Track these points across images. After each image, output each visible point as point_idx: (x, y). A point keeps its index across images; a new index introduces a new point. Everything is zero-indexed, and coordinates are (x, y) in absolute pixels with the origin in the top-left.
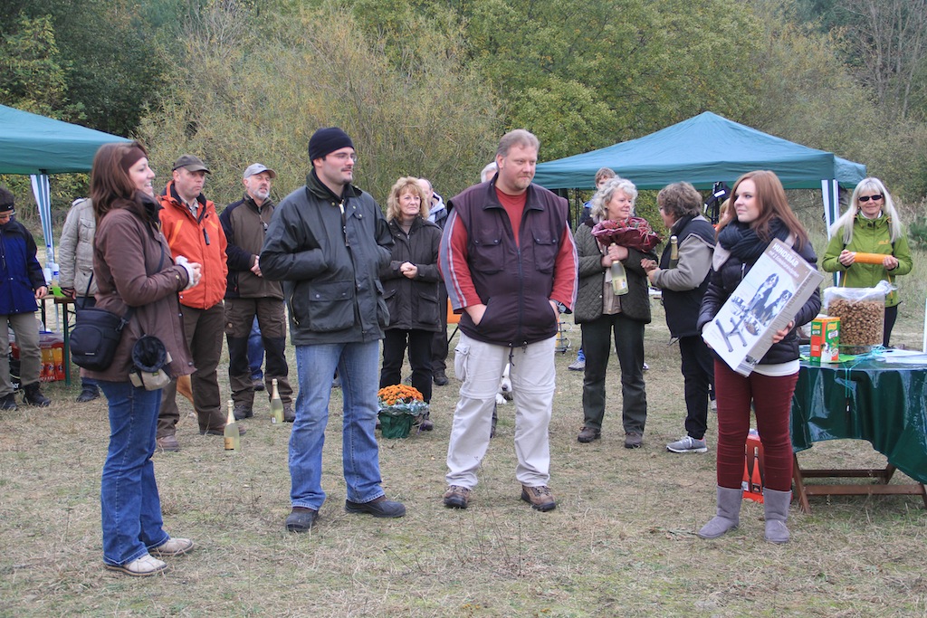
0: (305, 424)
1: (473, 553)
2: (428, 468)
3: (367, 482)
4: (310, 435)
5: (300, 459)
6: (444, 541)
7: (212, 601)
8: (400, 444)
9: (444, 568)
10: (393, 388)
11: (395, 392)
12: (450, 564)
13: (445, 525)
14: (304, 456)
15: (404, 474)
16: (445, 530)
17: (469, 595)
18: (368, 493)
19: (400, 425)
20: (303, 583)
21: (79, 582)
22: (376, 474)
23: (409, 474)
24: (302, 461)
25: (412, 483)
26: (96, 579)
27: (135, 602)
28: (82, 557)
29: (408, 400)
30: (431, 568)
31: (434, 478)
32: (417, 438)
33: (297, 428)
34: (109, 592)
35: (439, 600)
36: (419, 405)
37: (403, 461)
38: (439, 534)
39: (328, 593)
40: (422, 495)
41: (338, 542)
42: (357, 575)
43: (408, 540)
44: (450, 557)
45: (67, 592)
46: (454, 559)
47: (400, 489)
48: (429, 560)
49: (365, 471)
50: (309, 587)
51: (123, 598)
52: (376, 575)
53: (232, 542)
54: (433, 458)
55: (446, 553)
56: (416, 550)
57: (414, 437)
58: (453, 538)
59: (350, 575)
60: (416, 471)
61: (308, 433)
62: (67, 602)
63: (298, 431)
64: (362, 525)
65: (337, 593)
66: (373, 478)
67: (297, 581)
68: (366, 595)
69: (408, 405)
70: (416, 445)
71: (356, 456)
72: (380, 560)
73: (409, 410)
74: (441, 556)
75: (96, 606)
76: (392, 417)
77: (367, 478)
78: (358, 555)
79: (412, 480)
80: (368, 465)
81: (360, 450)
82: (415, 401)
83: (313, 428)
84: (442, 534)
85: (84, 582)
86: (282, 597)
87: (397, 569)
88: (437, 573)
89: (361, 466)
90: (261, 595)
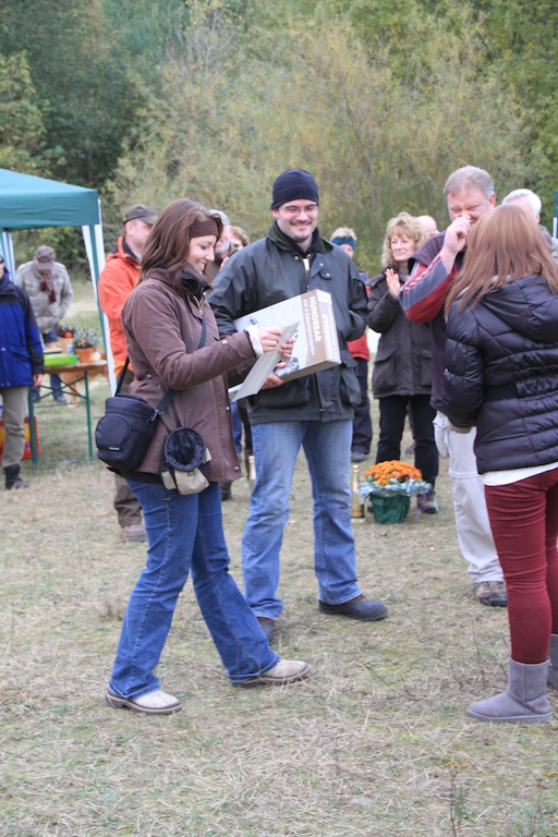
0: (263, 519)
1: (474, 672)
2: (426, 561)
3: (340, 581)
4: (269, 532)
5: (256, 561)
6: (440, 655)
7: (164, 729)
8: (395, 530)
9: (438, 691)
10: (387, 465)
11: (388, 470)
12: (445, 686)
13: (442, 635)
14: (262, 556)
15: (397, 569)
16: (441, 642)
17: (466, 727)
18: (343, 593)
19: (395, 507)
20: (270, 707)
21: (21, 702)
22: (351, 572)
23: (403, 569)
24: (260, 562)
25: (405, 580)
26: (39, 700)
27: (81, 729)
28: (27, 672)
29: (403, 479)
30: (422, 690)
31: (431, 574)
32: (415, 523)
33: (254, 523)
34: (52, 716)
35: (429, 733)
36: (417, 485)
37: (397, 552)
38: (434, 647)
39: (297, 721)
40: (415, 596)
41: (313, 656)
42: (332, 698)
43: (396, 654)
44: (446, 677)
45: (8, 715)
46: (450, 680)
47: (392, 587)
48: (419, 680)
49: (339, 568)
50: (275, 713)
51: (66, 723)
52: (355, 698)
53: (193, 654)
54: (432, 549)
55: (440, 671)
56: (404, 666)
57: (412, 522)
58: (451, 652)
59: (324, 699)
60: (412, 565)
61: (267, 529)
62: (7, 727)
63: (255, 527)
64: (343, 633)
65: (307, 721)
66: (347, 577)
67: (263, 706)
68: (340, 725)
69: (403, 486)
70: (414, 532)
71: (330, 551)
72: (361, 679)
73: (405, 490)
74: (434, 675)
75: (36, 734)
76: (385, 499)
77: (339, 577)
78: (335, 673)
79: (406, 576)
80: (341, 560)
81: (332, 543)
82: (412, 480)
83: (273, 524)
84: (437, 646)
85: (26, 703)
86: (244, 726)
87: (380, 692)
88: (429, 698)
89: (334, 562)
90: (220, 723)
